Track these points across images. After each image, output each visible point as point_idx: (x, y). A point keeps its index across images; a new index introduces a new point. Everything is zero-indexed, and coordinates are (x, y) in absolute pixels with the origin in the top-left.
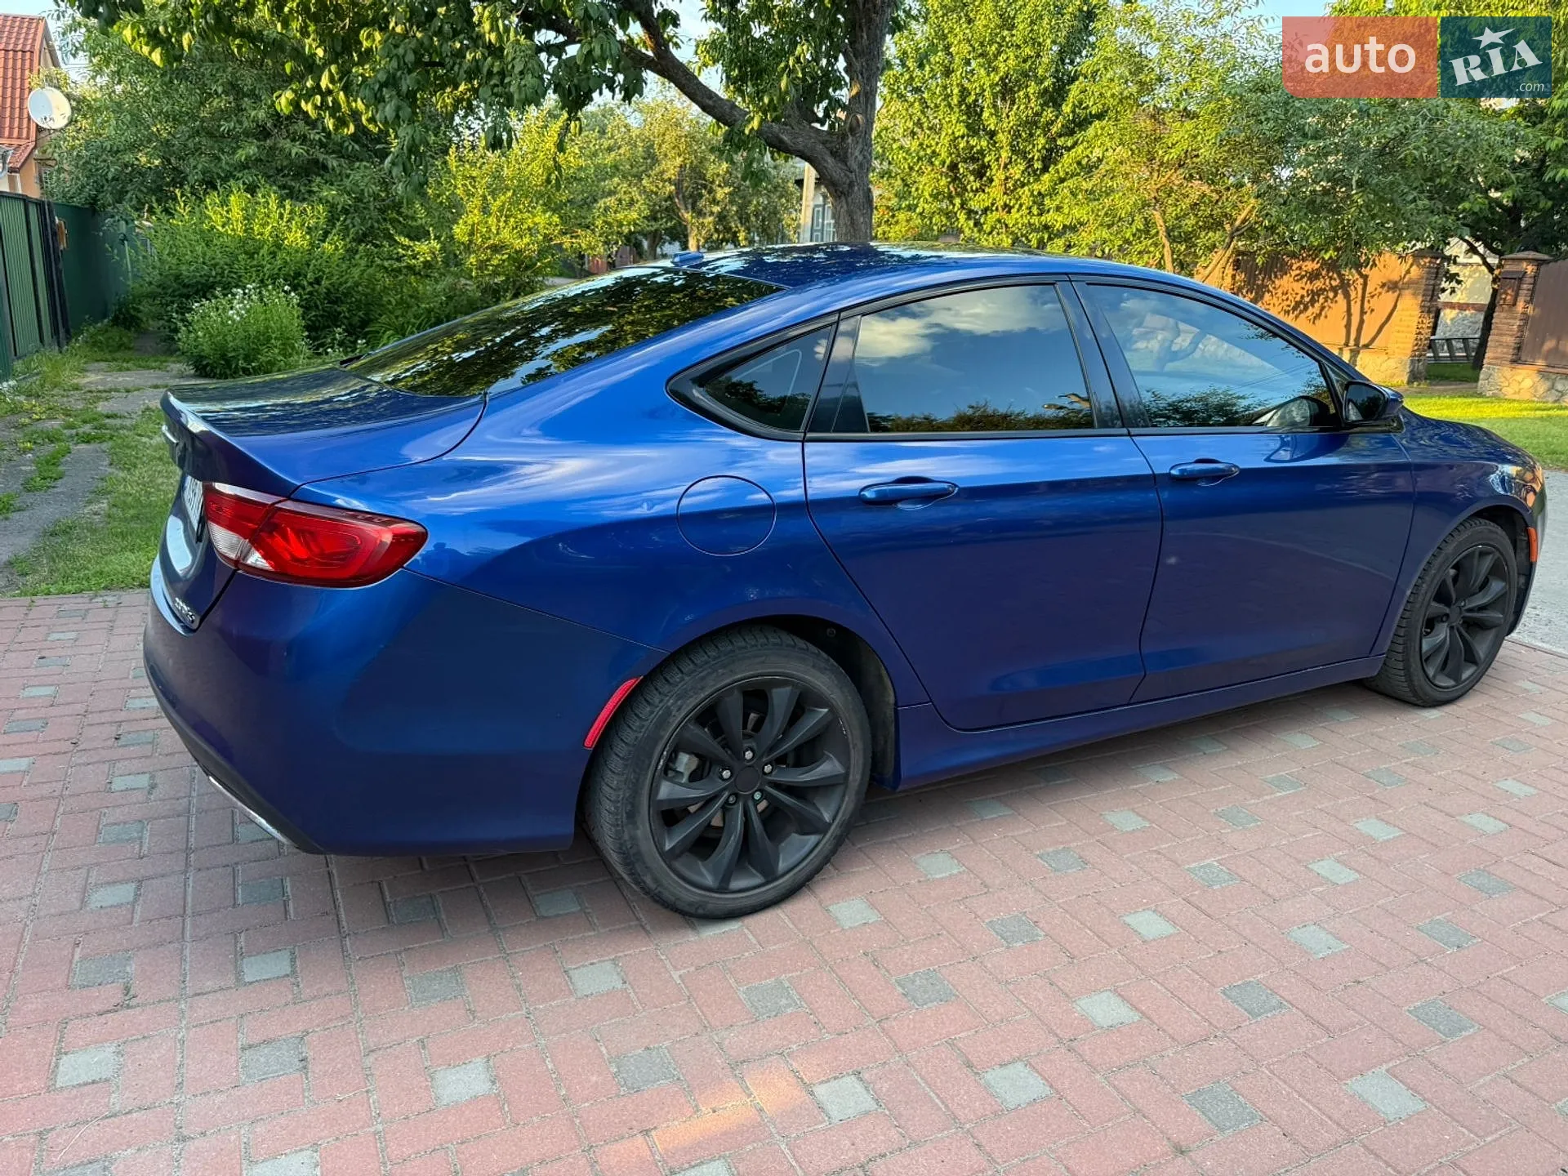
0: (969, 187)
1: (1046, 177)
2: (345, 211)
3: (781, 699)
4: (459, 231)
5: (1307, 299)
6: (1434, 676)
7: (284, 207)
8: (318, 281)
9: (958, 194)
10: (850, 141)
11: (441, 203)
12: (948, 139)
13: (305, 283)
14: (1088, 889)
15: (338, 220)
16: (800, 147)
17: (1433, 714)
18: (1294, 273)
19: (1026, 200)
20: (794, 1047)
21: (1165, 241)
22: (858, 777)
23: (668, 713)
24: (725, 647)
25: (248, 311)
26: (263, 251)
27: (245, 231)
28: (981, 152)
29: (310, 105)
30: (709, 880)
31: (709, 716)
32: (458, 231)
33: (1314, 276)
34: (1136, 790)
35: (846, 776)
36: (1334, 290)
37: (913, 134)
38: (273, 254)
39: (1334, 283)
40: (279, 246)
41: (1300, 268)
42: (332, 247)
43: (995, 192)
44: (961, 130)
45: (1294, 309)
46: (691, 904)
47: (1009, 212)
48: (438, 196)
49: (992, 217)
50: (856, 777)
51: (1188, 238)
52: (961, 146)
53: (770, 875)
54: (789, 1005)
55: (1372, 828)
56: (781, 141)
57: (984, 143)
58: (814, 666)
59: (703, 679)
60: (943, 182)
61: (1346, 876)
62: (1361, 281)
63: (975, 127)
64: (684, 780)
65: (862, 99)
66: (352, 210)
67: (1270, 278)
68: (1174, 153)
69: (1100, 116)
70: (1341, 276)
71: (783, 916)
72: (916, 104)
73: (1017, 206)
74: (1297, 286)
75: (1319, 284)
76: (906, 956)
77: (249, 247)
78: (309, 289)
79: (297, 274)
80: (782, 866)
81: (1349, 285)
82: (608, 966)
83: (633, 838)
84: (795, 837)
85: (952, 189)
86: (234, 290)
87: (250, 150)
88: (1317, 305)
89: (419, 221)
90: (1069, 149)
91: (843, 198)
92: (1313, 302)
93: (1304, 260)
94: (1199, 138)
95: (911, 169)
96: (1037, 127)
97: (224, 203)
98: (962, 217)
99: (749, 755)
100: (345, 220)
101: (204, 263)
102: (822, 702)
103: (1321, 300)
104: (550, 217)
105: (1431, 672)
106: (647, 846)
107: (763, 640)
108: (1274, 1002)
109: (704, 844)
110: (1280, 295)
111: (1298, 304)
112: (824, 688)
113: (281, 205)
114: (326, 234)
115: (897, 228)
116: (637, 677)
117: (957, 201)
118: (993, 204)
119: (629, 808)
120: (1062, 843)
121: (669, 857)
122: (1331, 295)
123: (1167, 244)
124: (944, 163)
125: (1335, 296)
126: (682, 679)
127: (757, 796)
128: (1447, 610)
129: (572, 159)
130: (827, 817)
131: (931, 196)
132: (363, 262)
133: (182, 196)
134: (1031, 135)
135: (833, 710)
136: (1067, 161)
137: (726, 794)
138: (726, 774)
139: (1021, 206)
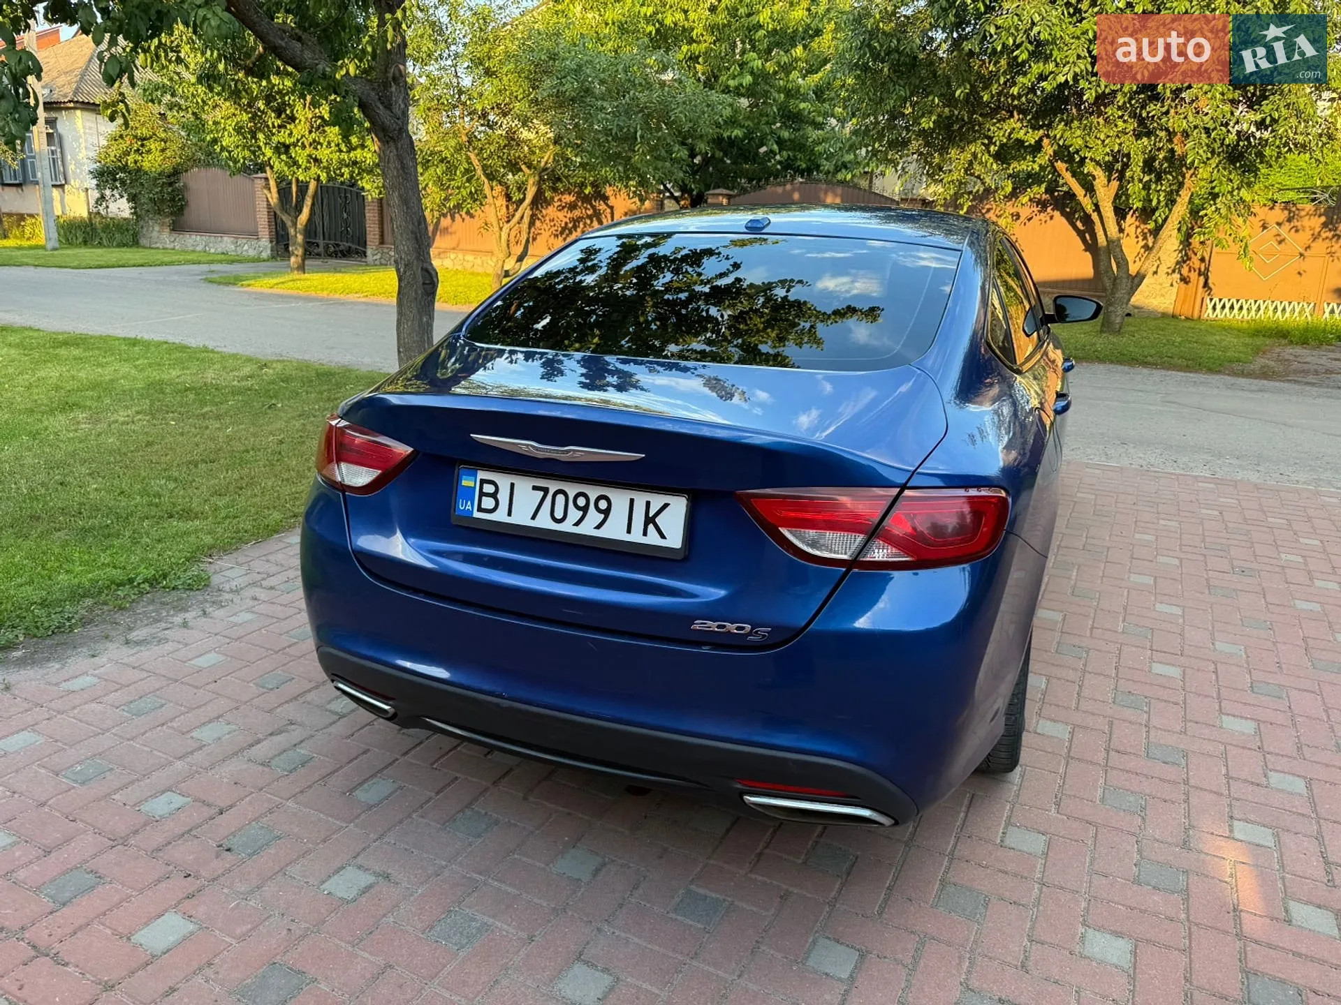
5: (570, 225)
10: (393, 89)
18: (556, 204)
33: (572, 207)
36: (590, 217)
39: (589, 212)
41: (560, 200)
45: (562, 233)
62: (609, 210)
67: (537, 209)
70: (593, 207)
74: (561, 215)
75: (577, 213)
81: (600, 214)
88: (579, 230)
91: (391, 144)
92: (575, 227)
93: (562, 193)
103: (581, 226)
110: (548, 221)
111: (564, 229)
122: (588, 222)
123: (486, 181)
125: (592, 222)
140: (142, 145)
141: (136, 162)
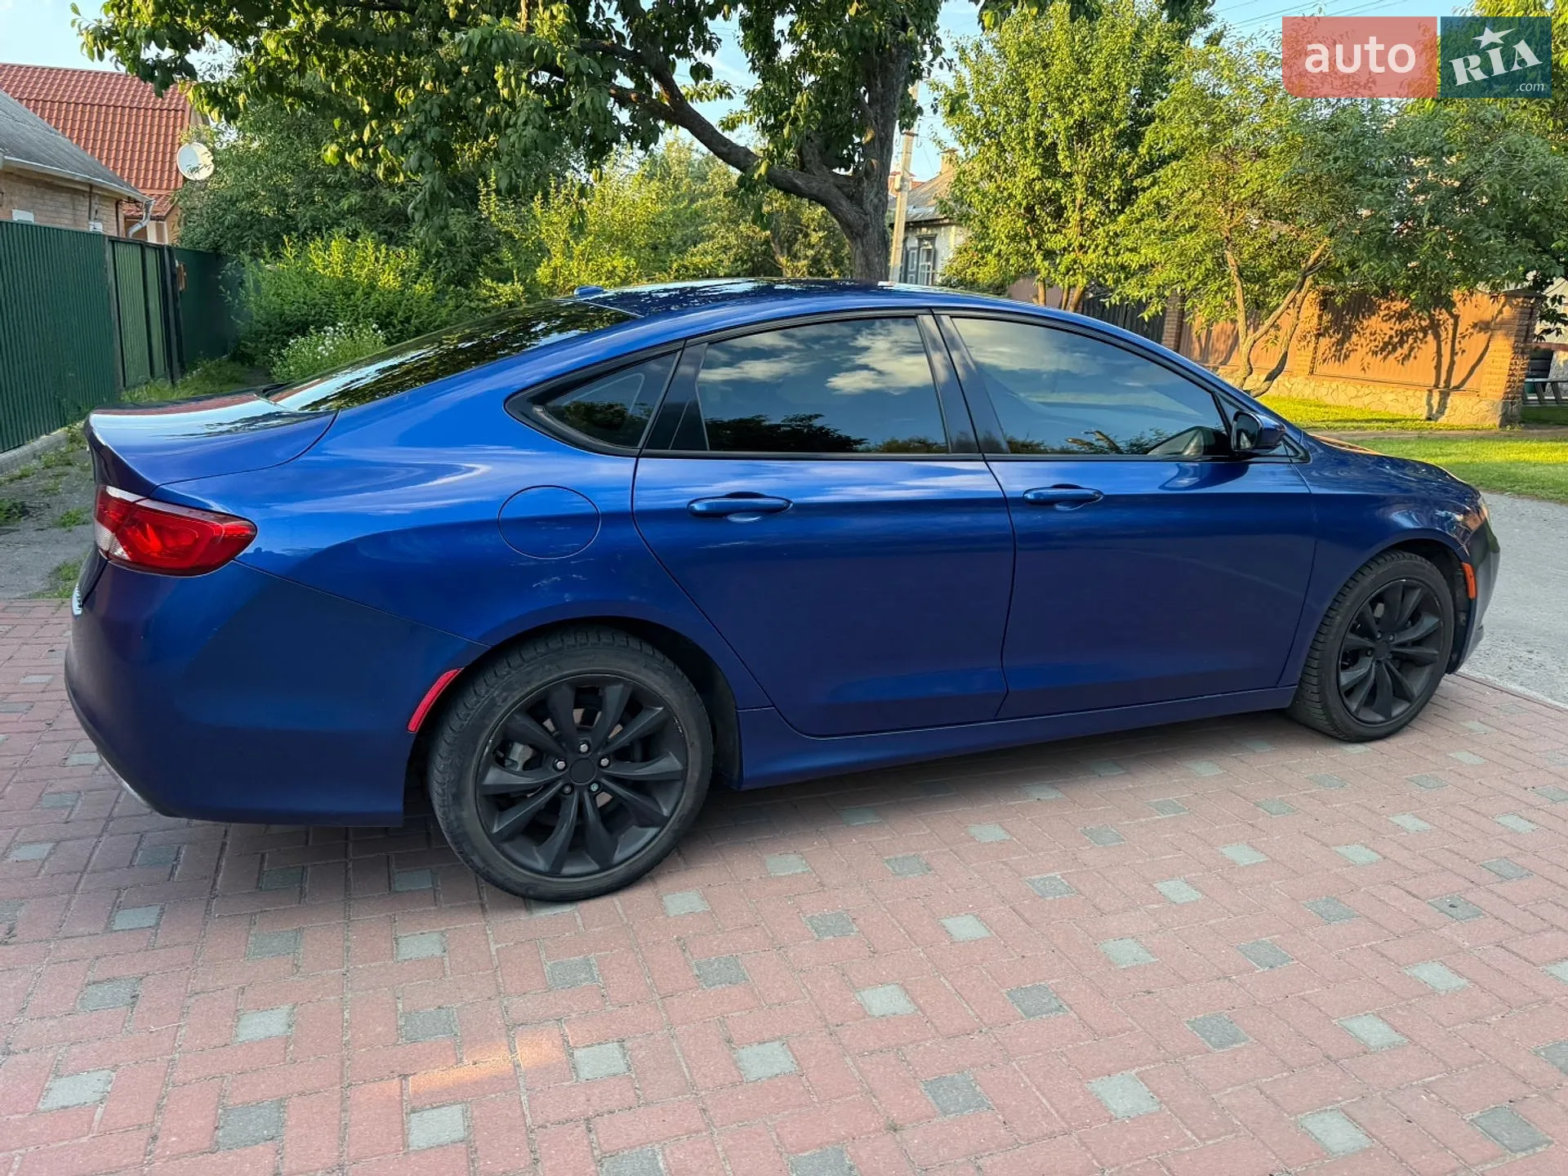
0: (1046, 229)
1: (1121, 218)
2: (439, 255)
3: (614, 696)
4: (542, 273)
5: (1396, 340)
6: (1357, 711)
7: (380, 251)
8: (408, 320)
9: (1035, 236)
10: (865, 184)
11: (527, 246)
12: (1023, 181)
13: (396, 322)
14: (919, 893)
15: (431, 263)
16: (815, 191)
17: (1359, 749)
18: (1382, 314)
19: (1103, 242)
20: (574, 1015)
21: (1236, 280)
22: (697, 775)
23: (493, 703)
24: (554, 644)
25: (337, 348)
26: (359, 293)
27: (344, 273)
28: (1058, 194)
29: (353, 157)
30: (541, 864)
31: (538, 709)
32: (540, 273)
33: (1402, 316)
34: (1013, 806)
35: (685, 771)
36: (1424, 330)
37: (991, 177)
38: (368, 295)
39: (1424, 323)
40: (373, 287)
41: (1388, 308)
42: (422, 288)
43: (1072, 232)
44: (1036, 172)
45: (1382, 350)
46: (520, 885)
47: (1086, 252)
48: (525, 240)
49: (1068, 258)
50: (694, 775)
51: (1261, 278)
52: (1037, 188)
53: (606, 865)
54: (586, 979)
55: (1240, 854)
56: (796, 186)
57: (1059, 185)
58: (645, 667)
59: (529, 673)
60: (1020, 223)
61: (1187, 895)
62: (1451, 321)
63: (1050, 170)
64: (519, 768)
65: (877, 144)
66: (445, 253)
67: (1358, 317)
68: (1245, 193)
69: (1174, 156)
70: (1431, 317)
71: (617, 903)
72: (993, 148)
73: (1093, 247)
74: (1386, 326)
75: (1407, 324)
76: (715, 943)
77: (346, 289)
78: (399, 327)
79: (390, 314)
80: (618, 856)
81: (1439, 325)
82: (435, 937)
83: (459, 819)
84: (635, 829)
85: (1029, 230)
86: (326, 328)
87: (354, 198)
88: (1406, 346)
89: (506, 265)
90: (1144, 190)
91: (859, 240)
92: (1401, 343)
93: (1393, 300)
94: (1269, 177)
95: (988, 211)
96: (1113, 169)
97: (327, 248)
98: (1039, 258)
99: (584, 748)
100: (437, 263)
101: (305, 303)
102: (659, 701)
103: (1411, 341)
104: (627, 260)
105: (1354, 706)
106: (474, 827)
107: (593, 640)
108: (1055, 1004)
109: (537, 829)
110: (1368, 335)
111: (1386, 344)
112: (656, 687)
113: (377, 248)
114: (419, 275)
115: (986, 269)
116: (459, 668)
117: (1034, 242)
118: (1069, 246)
119: (454, 790)
120: (913, 850)
121: (499, 840)
122: (1421, 335)
123: (1239, 283)
124: (1020, 205)
125: (1425, 336)
126: (509, 673)
127: (594, 788)
128: (1370, 644)
129: (649, 204)
130: (666, 812)
131: (1007, 237)
132: (451, 303)
133: (290, 240)
134: (1108, 176)
135: (667, 708)
136: (1143, 200)
137: (560, 784)
138: (560, 765)
139: (1097, 246)
140: (983, 258)
141: (973, 274)
